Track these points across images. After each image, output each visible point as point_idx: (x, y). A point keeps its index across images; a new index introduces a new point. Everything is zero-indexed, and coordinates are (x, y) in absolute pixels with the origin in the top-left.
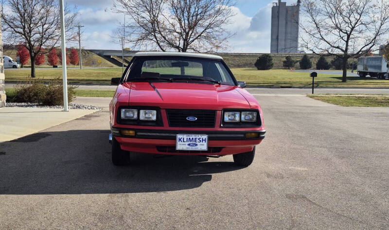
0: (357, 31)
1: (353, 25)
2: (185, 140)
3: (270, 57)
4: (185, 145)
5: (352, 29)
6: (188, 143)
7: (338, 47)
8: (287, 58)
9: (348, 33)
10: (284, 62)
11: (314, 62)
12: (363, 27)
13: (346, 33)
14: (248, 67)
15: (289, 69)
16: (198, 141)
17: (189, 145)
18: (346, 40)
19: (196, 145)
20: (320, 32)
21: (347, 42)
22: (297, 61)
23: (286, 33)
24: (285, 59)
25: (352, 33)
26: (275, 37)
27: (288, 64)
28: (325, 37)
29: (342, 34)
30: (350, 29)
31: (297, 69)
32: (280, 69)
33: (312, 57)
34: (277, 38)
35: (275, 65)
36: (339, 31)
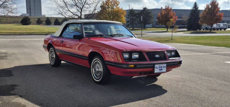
0: (85, 7)
1: (83, 4)
2: (158, 68)
3: (29, 18)
4: (158, 70)
5: (83, 7)
6: (159, 69)
7: (77, 15)
8: (38, 19)
9: (81, 8)
10: (37, 21)
11: (53, 21)
12: (88, 6)
13: (80, 8)
14: (16, 23)
15: (40, 25)
16: (163, 67)
17: (159, 70)
18: (80, 11)
19: (162, 69)
20: (67, 7)
21: (81, 12)
22: (43, 21)
23: (35, 6)
24: (37, 20)
25: (83, 8)
26: (29, 8)
27: (39, 22)
28: (70, 10)
29: (79, 9)
30: (82, 7)
31: (44, 25)
32: (35, 25)
33: (51, 19)
34: (30, 9)
35: (32, 23)
36: (76, 7)
